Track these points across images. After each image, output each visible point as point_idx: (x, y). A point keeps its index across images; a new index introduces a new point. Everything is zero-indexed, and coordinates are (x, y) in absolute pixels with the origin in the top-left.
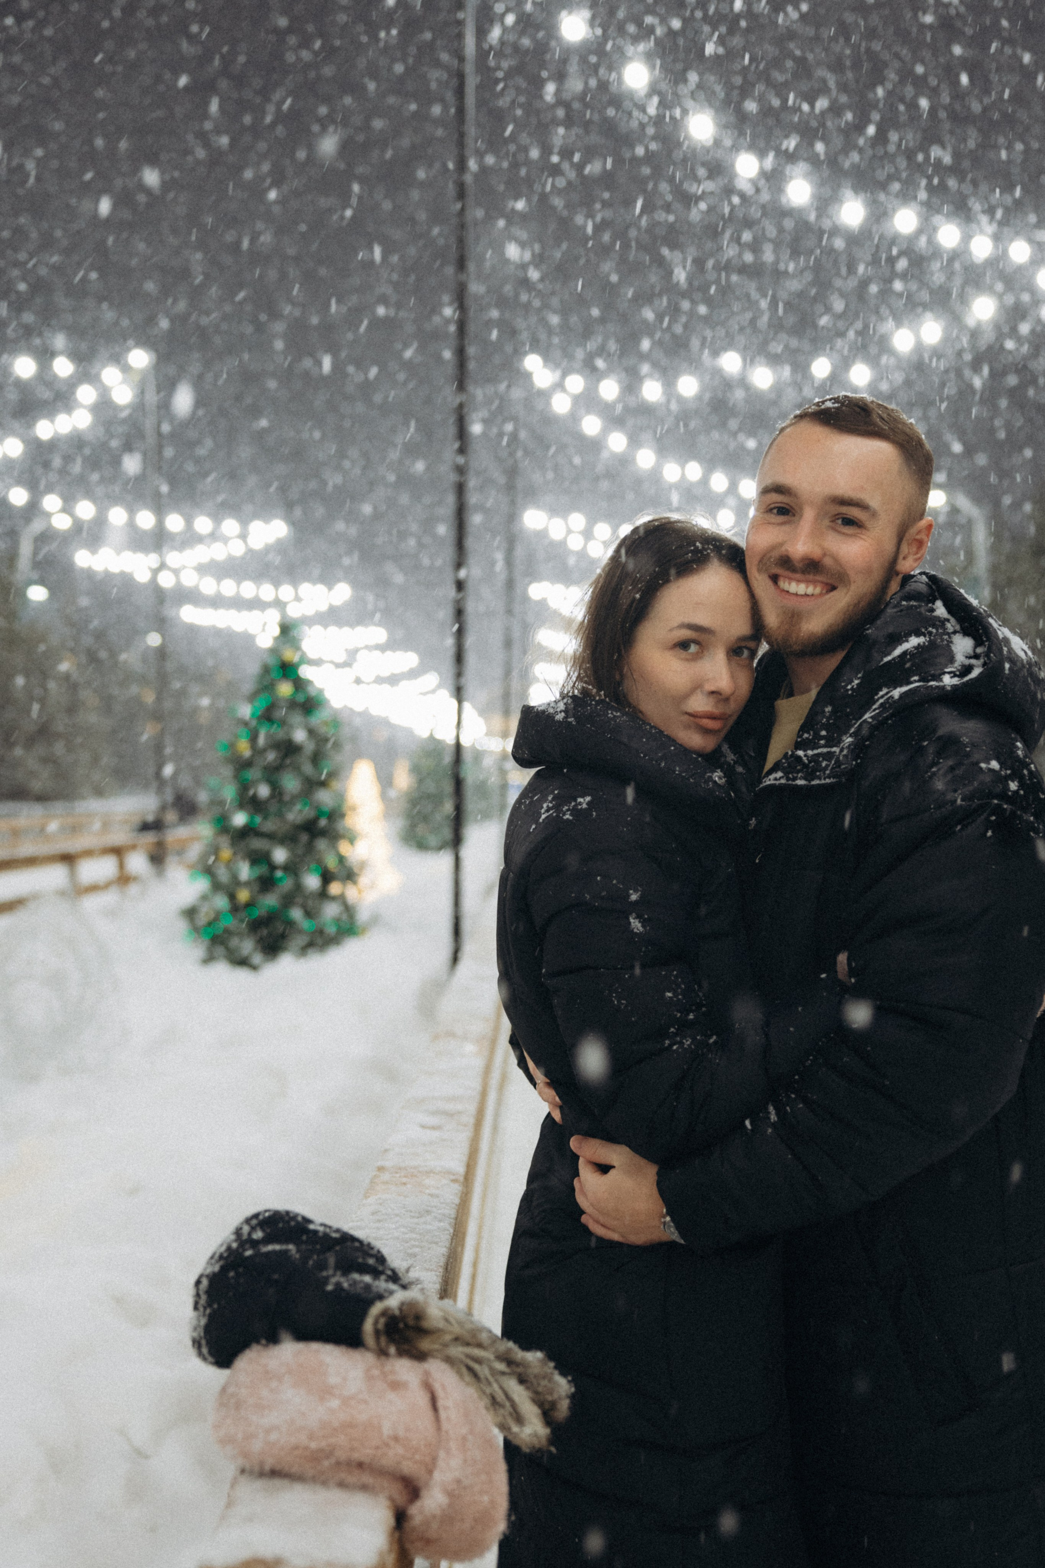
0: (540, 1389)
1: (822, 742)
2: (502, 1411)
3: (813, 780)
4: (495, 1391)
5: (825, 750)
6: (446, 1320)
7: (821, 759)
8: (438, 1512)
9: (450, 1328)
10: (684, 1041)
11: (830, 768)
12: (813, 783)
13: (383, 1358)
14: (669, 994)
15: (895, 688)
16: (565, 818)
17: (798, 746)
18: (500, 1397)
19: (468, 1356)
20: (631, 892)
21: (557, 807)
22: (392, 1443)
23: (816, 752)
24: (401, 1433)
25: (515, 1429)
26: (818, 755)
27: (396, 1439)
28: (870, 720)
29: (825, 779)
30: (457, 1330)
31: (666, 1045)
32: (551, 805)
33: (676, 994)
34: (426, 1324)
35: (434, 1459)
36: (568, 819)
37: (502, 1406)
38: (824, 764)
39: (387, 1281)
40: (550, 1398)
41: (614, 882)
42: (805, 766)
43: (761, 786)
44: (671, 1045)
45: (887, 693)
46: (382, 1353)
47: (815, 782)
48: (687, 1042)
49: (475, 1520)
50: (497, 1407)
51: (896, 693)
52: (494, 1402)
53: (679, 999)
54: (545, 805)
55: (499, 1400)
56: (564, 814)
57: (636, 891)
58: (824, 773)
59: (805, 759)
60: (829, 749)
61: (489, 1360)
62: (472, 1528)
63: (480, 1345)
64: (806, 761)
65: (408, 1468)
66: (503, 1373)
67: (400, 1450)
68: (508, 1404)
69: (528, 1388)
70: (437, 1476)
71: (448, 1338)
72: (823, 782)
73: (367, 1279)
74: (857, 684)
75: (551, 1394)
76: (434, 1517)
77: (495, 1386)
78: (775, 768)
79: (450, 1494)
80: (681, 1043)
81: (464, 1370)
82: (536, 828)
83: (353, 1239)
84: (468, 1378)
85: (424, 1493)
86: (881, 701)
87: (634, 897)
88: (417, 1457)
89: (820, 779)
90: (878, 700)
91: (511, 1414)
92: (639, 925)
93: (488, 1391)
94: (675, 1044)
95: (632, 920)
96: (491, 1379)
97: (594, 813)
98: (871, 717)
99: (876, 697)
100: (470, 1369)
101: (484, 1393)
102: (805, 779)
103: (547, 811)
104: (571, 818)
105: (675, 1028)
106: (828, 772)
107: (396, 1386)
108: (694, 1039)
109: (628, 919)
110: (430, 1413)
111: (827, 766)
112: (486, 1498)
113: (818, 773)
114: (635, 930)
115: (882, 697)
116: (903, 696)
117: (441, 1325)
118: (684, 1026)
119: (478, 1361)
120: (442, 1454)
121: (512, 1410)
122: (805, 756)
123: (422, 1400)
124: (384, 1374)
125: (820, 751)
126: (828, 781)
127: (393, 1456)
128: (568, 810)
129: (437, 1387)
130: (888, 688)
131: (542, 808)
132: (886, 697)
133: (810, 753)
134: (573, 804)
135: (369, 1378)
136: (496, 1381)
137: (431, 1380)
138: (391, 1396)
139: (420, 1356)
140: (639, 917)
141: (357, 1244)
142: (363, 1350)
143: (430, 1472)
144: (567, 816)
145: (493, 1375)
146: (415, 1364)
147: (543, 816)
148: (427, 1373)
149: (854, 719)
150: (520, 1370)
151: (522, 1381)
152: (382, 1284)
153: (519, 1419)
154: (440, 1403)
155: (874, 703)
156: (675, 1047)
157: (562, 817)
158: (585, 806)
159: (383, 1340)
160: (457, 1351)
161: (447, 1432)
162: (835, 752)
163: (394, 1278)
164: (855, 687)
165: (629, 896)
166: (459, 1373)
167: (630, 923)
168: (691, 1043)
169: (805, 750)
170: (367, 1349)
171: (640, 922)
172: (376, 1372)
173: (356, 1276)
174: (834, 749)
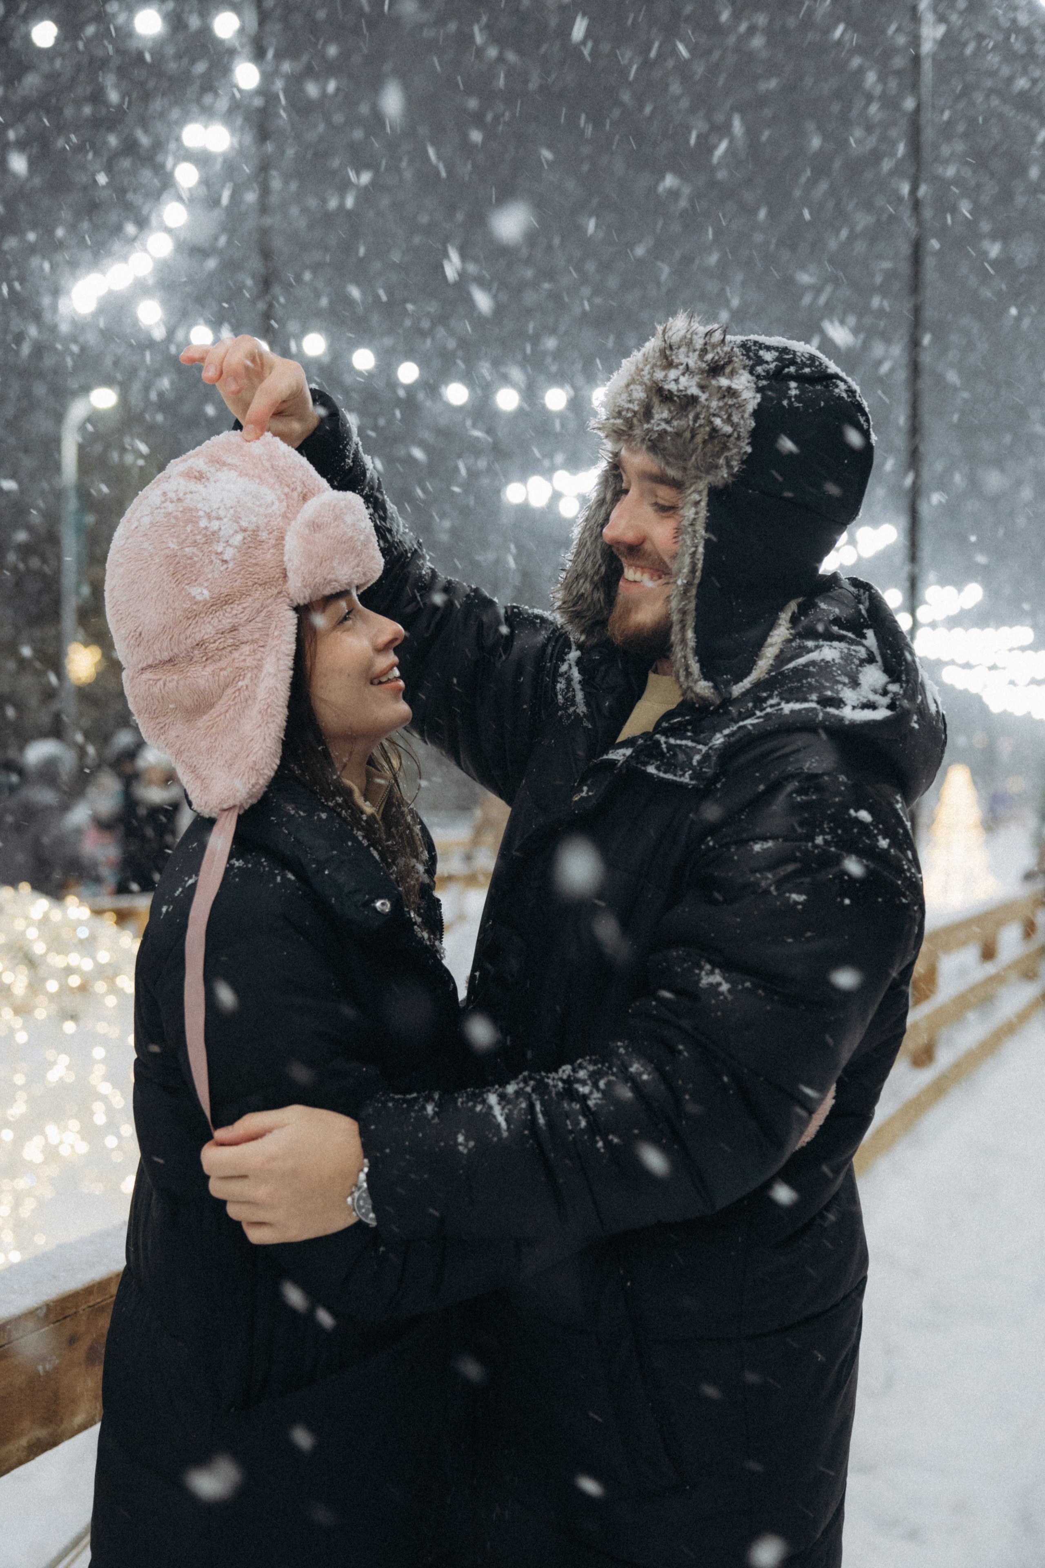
1: (689, 734)
3: (666, 772)
5: (690, 743)
7: (682, 753)
12: (666, 776)
17: (658, 728)
26: (680, 747)
28: (750, 727)
29: (681, 776)
42: (662, 754)
43: (605, 757)
45: (778, 704)
47: (669, 776)
59: (664, 746)
60: (694, 744)
64: (665, 750)
78: (625, 744)
86: (769, 710)
98: (752, 725)
102: (658, 768)
113: (674, 767)
115: (771, 706)
122: (666, 743)
125: (684, 742)
133: (672, 741)
169: (667, 737)
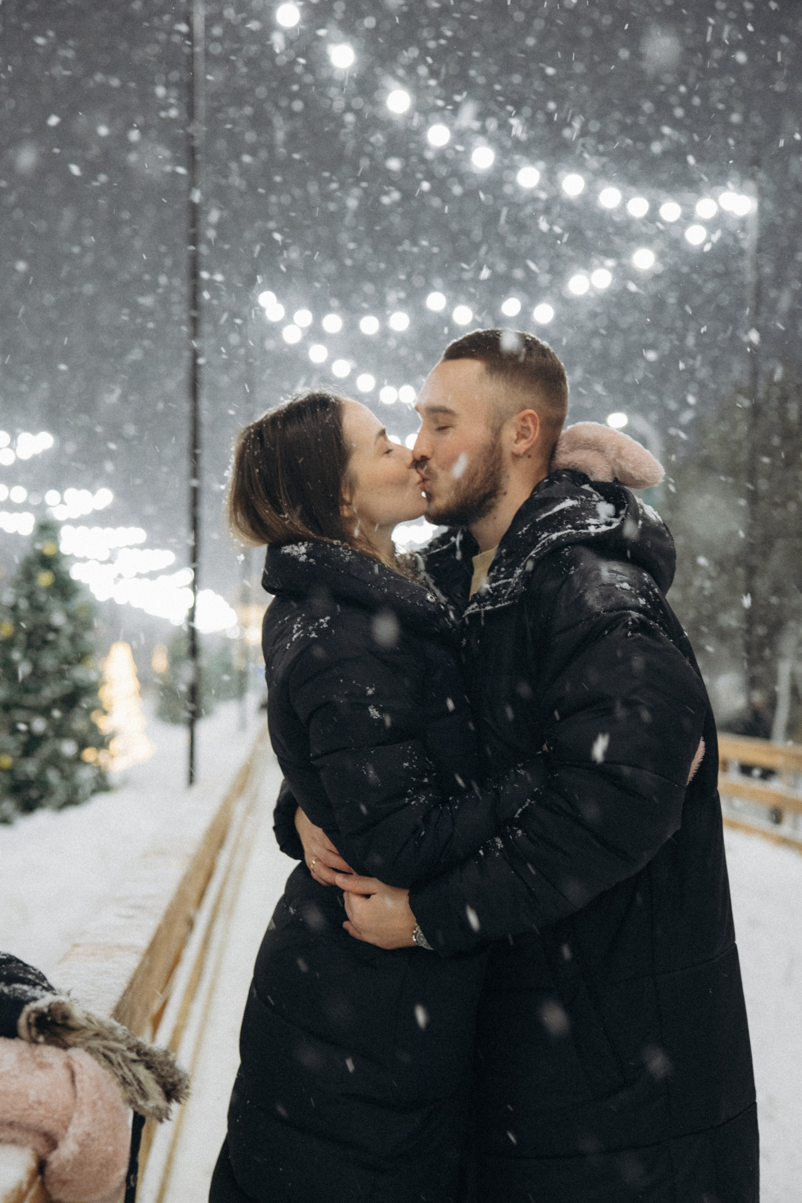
0: (163, 1074)
1: (502, 576)
2: (130, 1088)
3: (496, 605)
4: (125, 1073)
5: (504, 582)
6: (89, 1020)
7: (501, 588)
8: (71, 1158)
9: (93, 1026)
10: (420, 798)
11: (507, 594)
12: (497, 607)
13: (34, 1045)
14: (406, 764)
15: (554, 533)
16: (311, 636)
18: (129, 1077)
19: (105, 1047)
20: (368, 688)
21: (304, 628)
22: (36, 1106)
23: (497, 584)
24: (43, 1098)
25: (141, 1102)
26: (499, 586)
27: (40, 1103)
28: (534, 556)
29: (504, 603)
30: (96, 1027)
31: (406, 802)
32: (299, 626)
33: (411, 764)
34: (71, 1023)
35: (70, 1119)
36: (313, 637)
37: (130, 1084)
38: (503, 592)
39: (41, 990)
40: (171, 1080)
41: (354, 682)
42: (491, 595)
44: (410, 801)
45: (548, 536)
46: (34, 1041)
47: (499, 605)
48: (422, 799)
49: (101, 1165)
50: (127, 1085)
51: (554, 536)
52: (124, 1082)
53: (413, 768)
54: (295, 626)
55: (128, 1080)
56: (310, 634)
57: (371, 687)
58: (504, 598)
59: (490, 590)
60: (506, 580)
61: (123, 1050)
62: (98, 1171)
63: (116, 1040)
64: (491, 592)
65: (48, 1125)
66: (134, 1061)
67: (42, 1111)
68: (135, 1083)
69: (153, 1072)
70: (71, 1130)
71: (90, 1033)
72: (503, 604)
73: (25, 987)
74: (526, 531)
75: (172, 1077)
76: (68, 1161)
77: (126, 1070)
78: (472, 601)
79: (81, 1145)
80: (417, 800)
81: (102, 1057)
82: (291, 645)
83: (19, 961)
84: (104, 1063)
85: (60, 1144)
86: (543, 541)
87: (370, 692)
88: (56, 1117)
89: (501, 603)
90: (541, 541)
91: (137, 1091)
92: (377, 713)
93: (120, 1072)
94: (412, 801)
95: (370, 710)
96: (122, 1064)
97: (333, 631)
98: (536, 554)
99: (540, 539)
100: (106, 1056)
101: (117, 1075)
102: (491, 605)
103: (297, 631)
104: (316, 636)
105: (412, 790)
106: (506, 597)
107: (42, 1066)
108: (427, 796)
109: (368, 710)
110: (69, 1085)
111: (506, 592)
112: (110, 1149)
113: (499, 599)
114: (374, 717)
115: (544, 538)
116: (559, 538)
117: (84, 1023)
118: (420, 788)
119: (113, 1050)
120: (76, 1115)
121: (138, 1088)
122: (491, 587)
123: (63, 1075)
124: (34, 1057)
125: (501, 582)
126: (506, 603)
127: (35, 1117)
128: (313, 630)
129: (76, 1068)
130: (549, 532)
131: (293, 628)
132: (547, 539)
133: (494, 585)
134: (316, 624)
135: (21, 1059)
136: (127, 1066)
137: (72, 1063)
138: (38, 1073)
139: (65, 1047)
140: (376, 707)
141: (21, 965)
142: (17, 1039)
143: (66, 1128)
144: (314, 635)
145: (124, 1061)
146: (61, 1051)
147: (295, 636)
148: (69, 1057)
149: (523, 556)
150: (147, 1058)
151: (149, 1066)
152: (37, 992)
153: (145, 1095)
154: (78, 1078)
155: (538, 544)
156: (413, 803)
157: (309, 637)
158: (325, 625)
159: (34, 1031)
160: (95, 1043)
161: (81, 1099)
162: (511, 582)
163: (50, 988)
164: (524, 532)
165: (366, 691)
166: (97, 1059)
167: (369, 712)
168: (426, 800)
170: (22, 1038)
171: (377, 710)
172: (27, 1055)
173: (17, 986)
174: (510, 580)
